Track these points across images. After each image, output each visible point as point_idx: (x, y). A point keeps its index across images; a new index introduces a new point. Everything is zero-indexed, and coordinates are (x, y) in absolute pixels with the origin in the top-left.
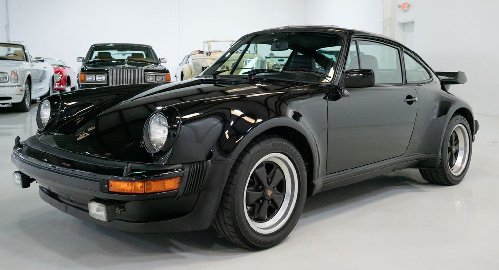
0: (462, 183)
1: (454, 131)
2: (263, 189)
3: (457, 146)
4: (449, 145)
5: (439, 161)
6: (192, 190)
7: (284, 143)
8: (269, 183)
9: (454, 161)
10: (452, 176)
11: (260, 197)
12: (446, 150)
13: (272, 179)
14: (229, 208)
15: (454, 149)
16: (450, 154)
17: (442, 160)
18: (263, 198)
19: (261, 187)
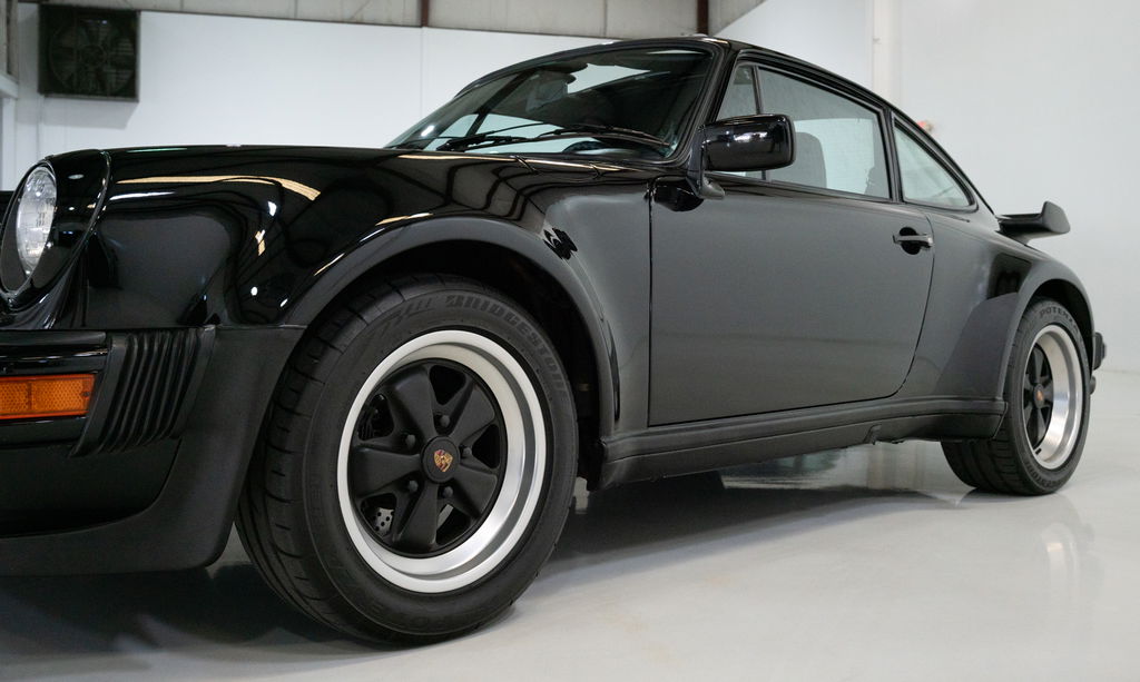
0: (1065, 493)
1: (1037, 346)
2: (421, 446)
3: (1048, 387)
4: (1025, 382)
5: (998, 422)
6: (141, 423)
7: (493, 302)
8: (445, 431)
9: (1041, 430)
10: (1038, 471)
11: (409, 470)
12: (1019, 398)
13: (455, 418)
14: (283, 495)
15: (1040, 396)
16: (1030, 408)
17: (1007, 418)
18: (421, 475)
19: (412, 438)
